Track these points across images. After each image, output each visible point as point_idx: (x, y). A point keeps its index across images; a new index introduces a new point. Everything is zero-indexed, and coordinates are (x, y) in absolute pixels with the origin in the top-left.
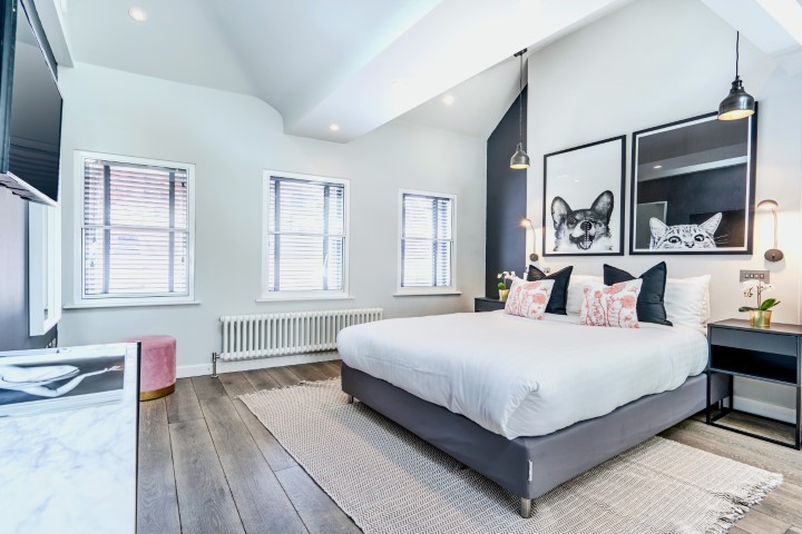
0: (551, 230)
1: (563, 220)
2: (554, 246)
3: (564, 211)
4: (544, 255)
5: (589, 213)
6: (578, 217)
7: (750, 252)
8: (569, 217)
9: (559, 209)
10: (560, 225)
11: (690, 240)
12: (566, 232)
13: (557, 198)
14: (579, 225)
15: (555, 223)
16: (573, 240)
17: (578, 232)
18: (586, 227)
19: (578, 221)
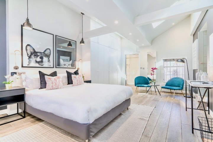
0: (26, 57)
1: (32, 54)
2: (28, 64)
3: (32, 51)
4: (22, 67)
5: (43, 54)
6: (38, 54)
7: (75, 68)
8: (35, 53)
9: (30, 50)
10: (31, 56)
11: (68, 65)
12: (33, 59)
13: (28, 45)
14: (39, 57)
15: (28, 54)
16: (36, 62)
17: (39, 59)
18: (41, 58)
19: (38, 56)
